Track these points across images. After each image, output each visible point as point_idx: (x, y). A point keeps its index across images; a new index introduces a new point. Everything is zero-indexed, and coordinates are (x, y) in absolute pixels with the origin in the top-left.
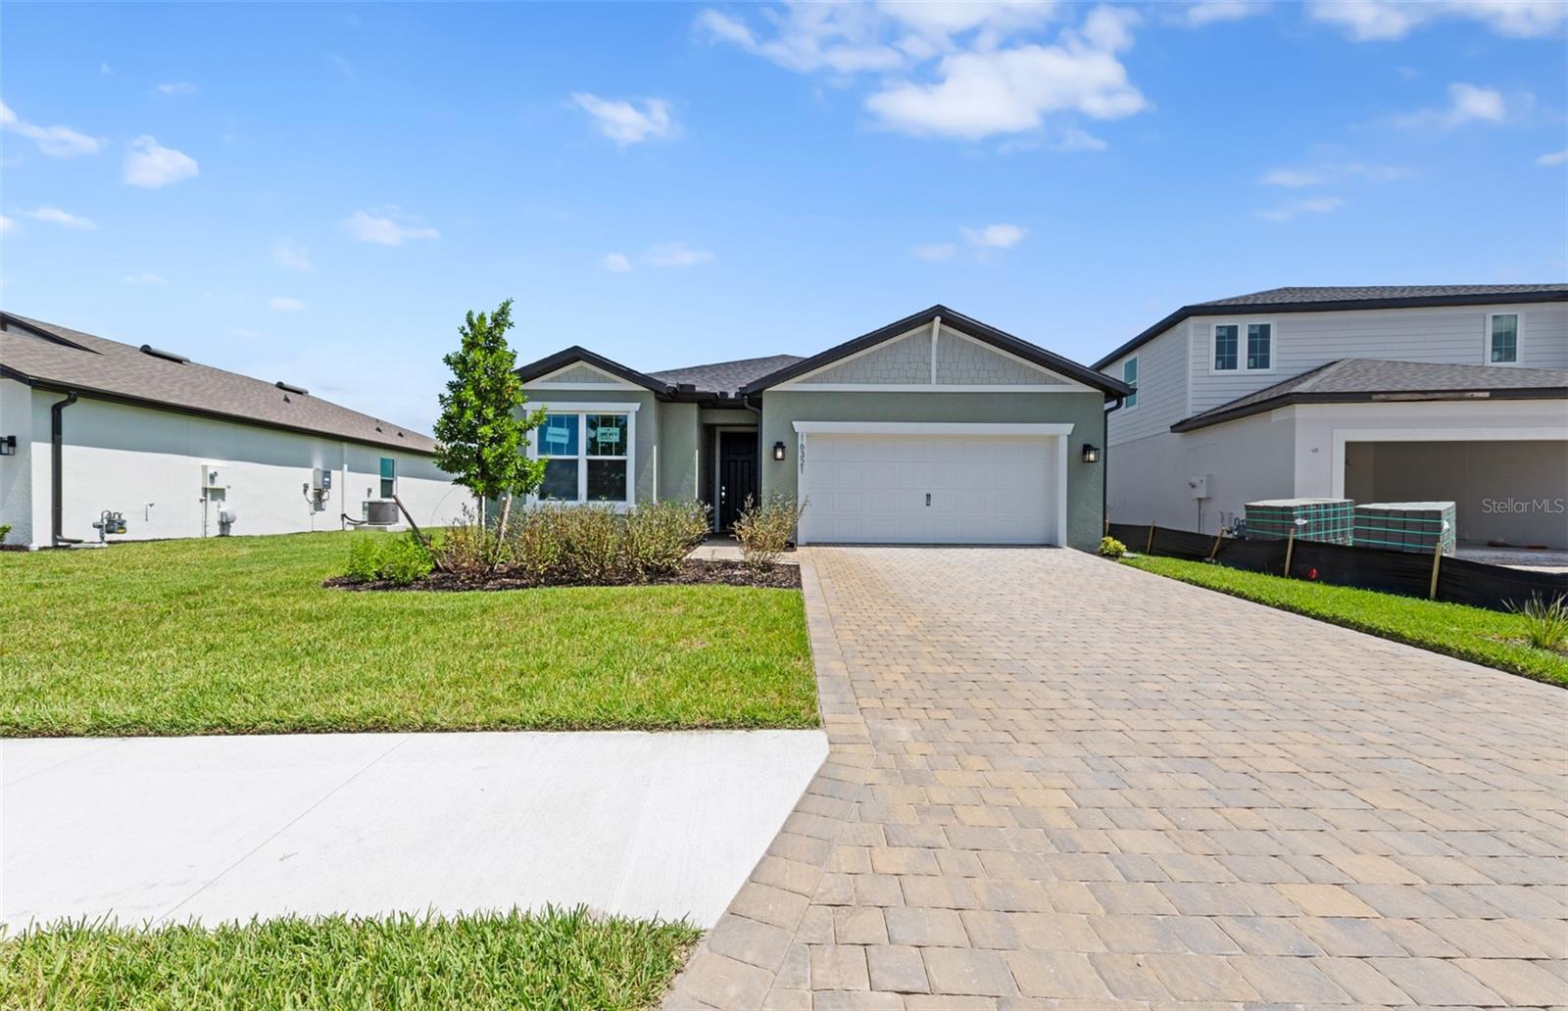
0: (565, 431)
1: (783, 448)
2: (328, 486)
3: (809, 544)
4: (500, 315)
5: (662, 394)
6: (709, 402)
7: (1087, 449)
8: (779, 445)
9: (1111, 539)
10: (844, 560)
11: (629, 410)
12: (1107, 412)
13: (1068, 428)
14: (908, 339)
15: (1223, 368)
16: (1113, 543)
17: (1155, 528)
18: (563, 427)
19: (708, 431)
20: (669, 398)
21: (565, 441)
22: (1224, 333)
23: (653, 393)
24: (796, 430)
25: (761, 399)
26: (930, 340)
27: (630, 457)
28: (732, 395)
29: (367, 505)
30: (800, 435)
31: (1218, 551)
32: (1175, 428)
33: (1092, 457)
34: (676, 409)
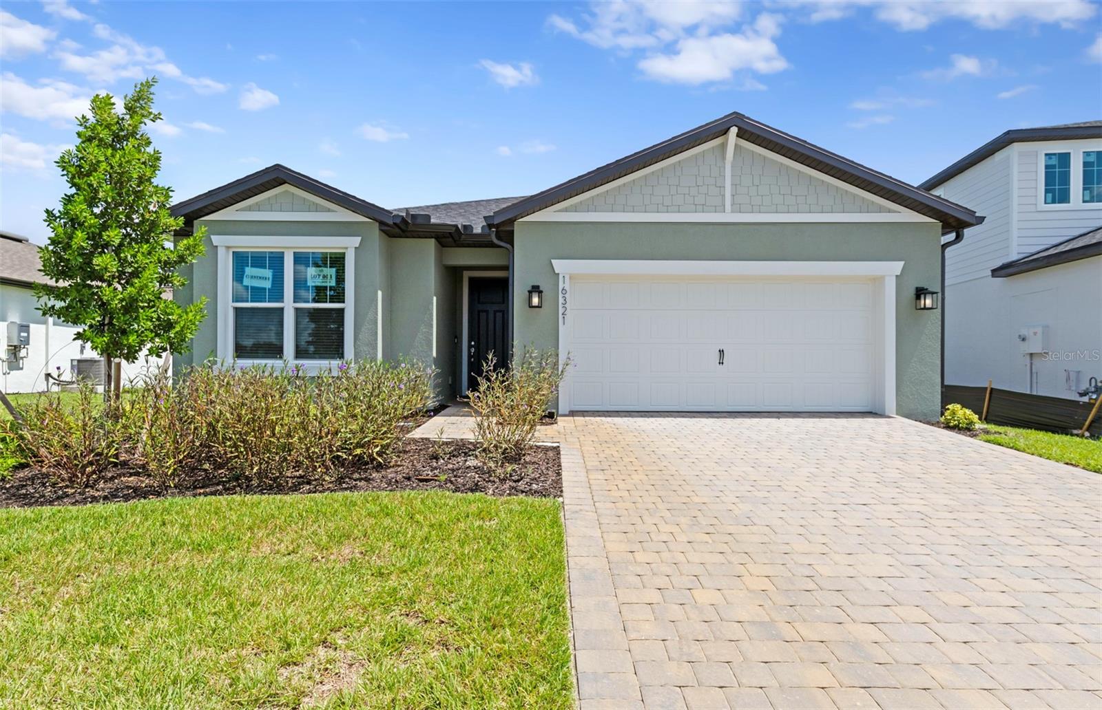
0: (268, 273)
1: (540, 292)
2: (26, 342)
3: (573, 413)
4: (137, 100)
5: (387, 225)
6: (450, 238)
7: (920, 293)
8: (536, 289)
9: (959, 406)
10: (620, 437)
11: (347, 245)
12: (944, 247)
13: (898, 267)
14: (696, 156)
15: (1053, 202)
16: (961, 413)
17: (992, 389)
18: (265, 267)
19: (452, 275)
20: (397, 230)
21: (267, 285)
22: (1054, 161)
23: (377, 224)
24: (556, 272)
25: (512, 232)
26: (724, 158)
27: (349, 306)
28: (478, 230)
29: (75, 363)
30: (561, 277)
31: (1092, 422)
32: (996, 272)
33: (929, 302)
34: (408, 245)
